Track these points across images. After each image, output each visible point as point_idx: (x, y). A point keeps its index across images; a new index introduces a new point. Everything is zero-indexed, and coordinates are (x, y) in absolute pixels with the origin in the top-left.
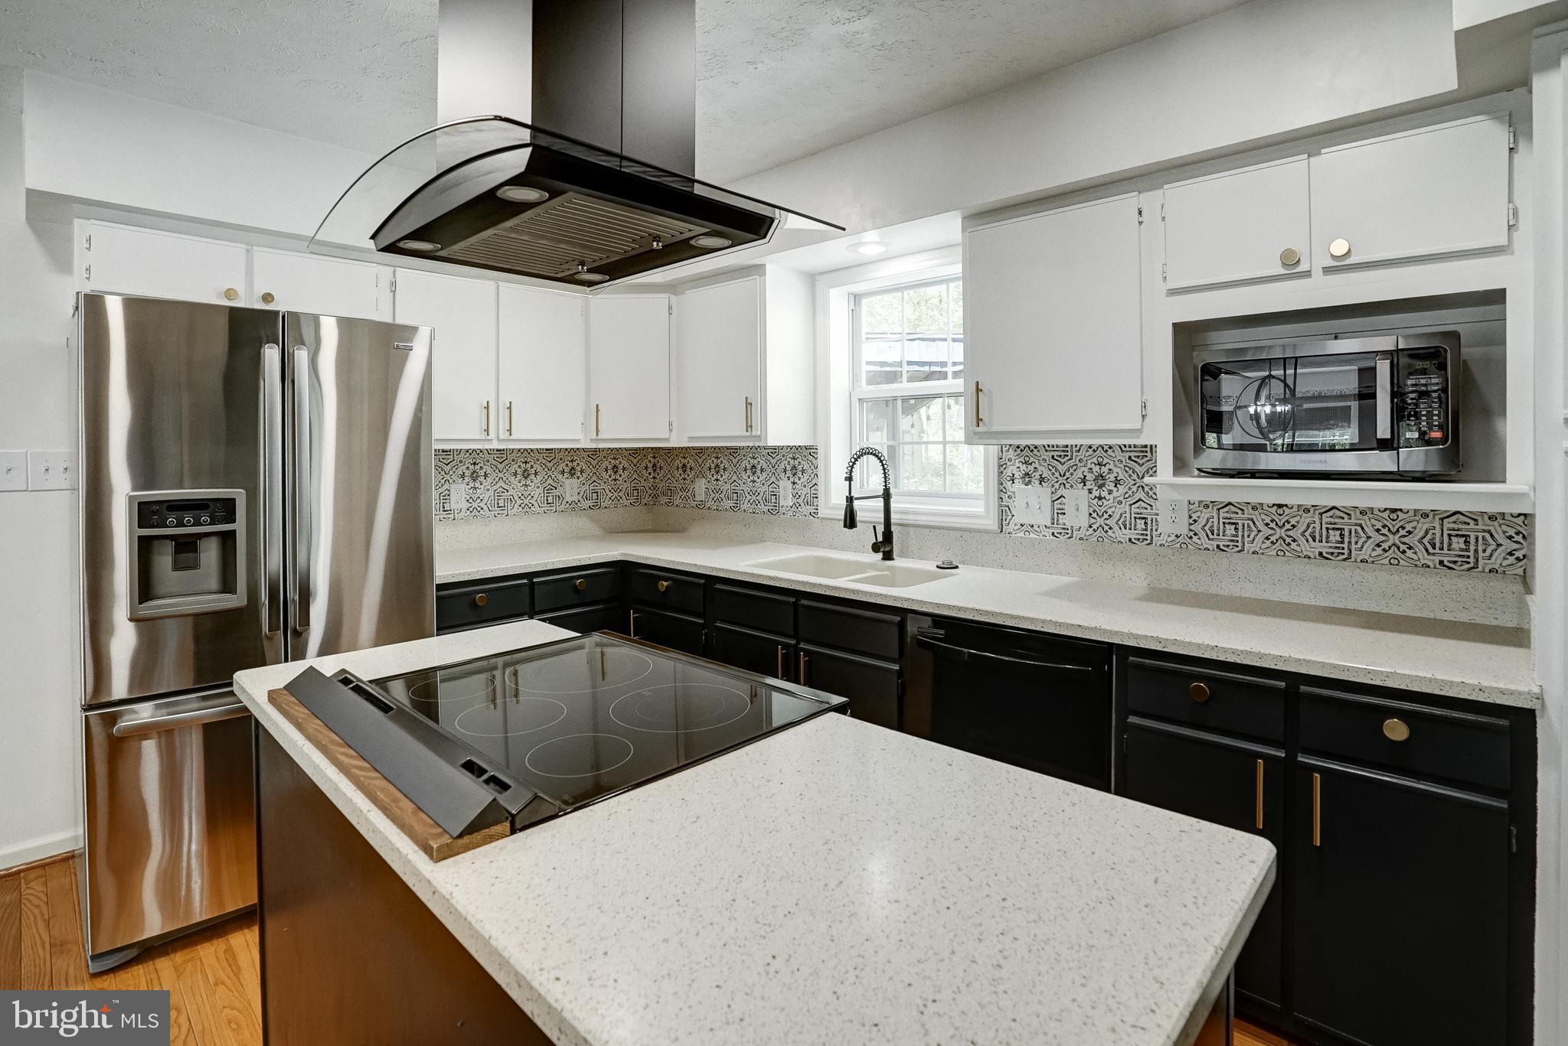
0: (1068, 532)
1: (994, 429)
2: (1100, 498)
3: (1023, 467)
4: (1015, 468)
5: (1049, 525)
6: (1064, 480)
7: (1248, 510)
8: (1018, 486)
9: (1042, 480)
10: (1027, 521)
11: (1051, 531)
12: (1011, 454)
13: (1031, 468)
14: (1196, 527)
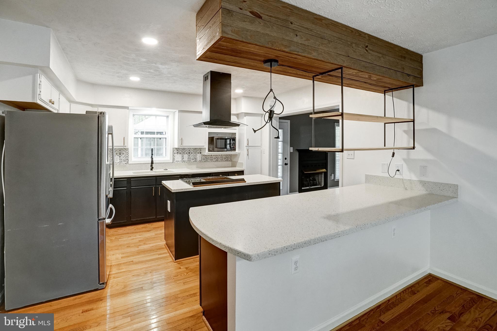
0: (184, 161)
1: (184, 145)
2: (189, 156)
3: (177, 151)
4: (176, 152)
5: (181, 160)
6: (184, 153)
7: (208, 156)
8: (176, 154)
9: (180, 153)
10: (177, 160)
11: (181, 161)
12: (175, 149)
13: (178, 151)
14: (202, 159)
